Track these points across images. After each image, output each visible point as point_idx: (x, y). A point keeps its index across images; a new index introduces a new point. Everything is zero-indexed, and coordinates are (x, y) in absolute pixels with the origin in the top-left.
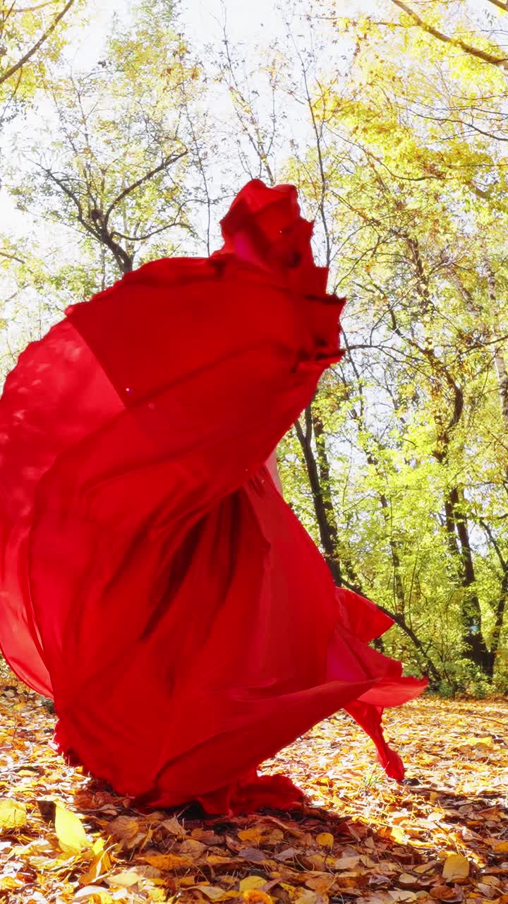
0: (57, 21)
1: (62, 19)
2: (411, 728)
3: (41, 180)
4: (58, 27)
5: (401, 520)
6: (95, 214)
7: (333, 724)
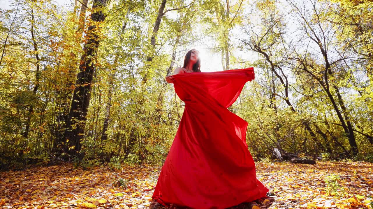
1: (242, 3)
6: (255, 46)
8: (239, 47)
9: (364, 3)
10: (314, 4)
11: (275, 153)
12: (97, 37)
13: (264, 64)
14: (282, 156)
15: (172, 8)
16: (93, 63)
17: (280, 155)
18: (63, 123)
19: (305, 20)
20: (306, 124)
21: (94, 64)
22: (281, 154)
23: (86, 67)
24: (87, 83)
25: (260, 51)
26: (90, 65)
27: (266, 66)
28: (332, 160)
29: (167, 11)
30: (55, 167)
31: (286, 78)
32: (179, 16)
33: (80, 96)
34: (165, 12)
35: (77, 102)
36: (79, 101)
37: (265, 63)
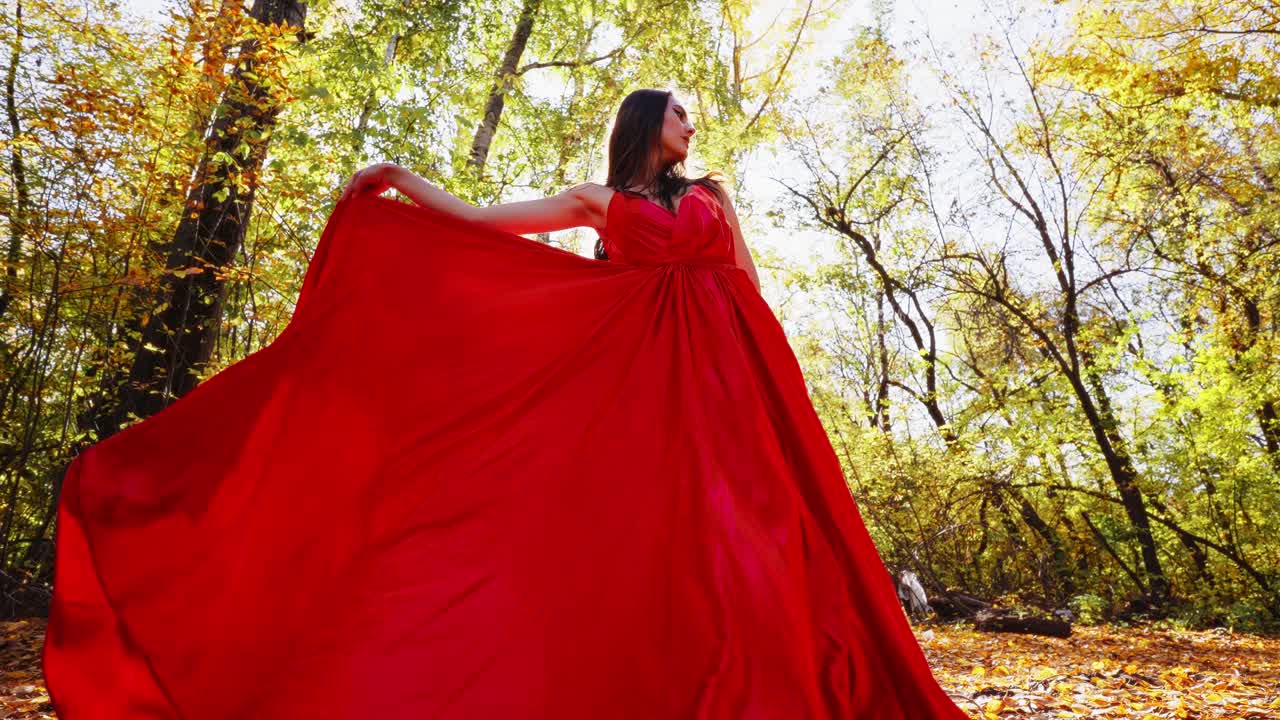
0: (782, 72)
1: (786, 69)
2: (1232, 693)
3: (790, 197)
4: (783, 77)
5: (1206, 445)
6: (831, 212)
7: (1094, 684)
8: (771, 214)
9: (1184, 94)
10: (1032, 83)
11: (907, 589)
12: (262, 93)
13: (851, 277)
14: (931, 603)
15: (547, 58)
16: (233, 188)
17: (924, 598)
18: (87, 438)
19: (993, 140)
20: (994, 489)
21: (240, 191)
22: (928, 596)
23: (201, 205)
24: (201, 265)
25: (844, 228)
26: (222, 196)
27: (858, 285)
28: (1114, 622)
29: (531, 66)
30: (13, 626)
31: (931, 329)
32: (570, 92)
33: (171, 332)
34: (525, 69)
35: (158, 353)
36: (163, 352)
37: (854, 275)
